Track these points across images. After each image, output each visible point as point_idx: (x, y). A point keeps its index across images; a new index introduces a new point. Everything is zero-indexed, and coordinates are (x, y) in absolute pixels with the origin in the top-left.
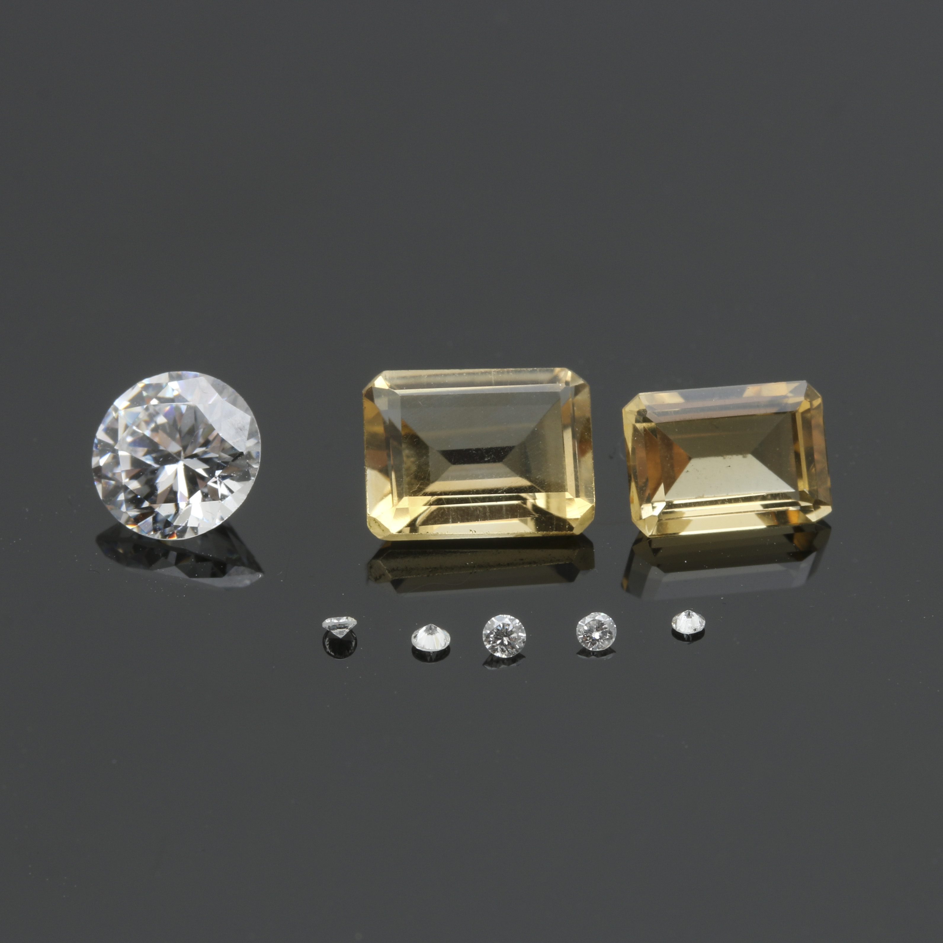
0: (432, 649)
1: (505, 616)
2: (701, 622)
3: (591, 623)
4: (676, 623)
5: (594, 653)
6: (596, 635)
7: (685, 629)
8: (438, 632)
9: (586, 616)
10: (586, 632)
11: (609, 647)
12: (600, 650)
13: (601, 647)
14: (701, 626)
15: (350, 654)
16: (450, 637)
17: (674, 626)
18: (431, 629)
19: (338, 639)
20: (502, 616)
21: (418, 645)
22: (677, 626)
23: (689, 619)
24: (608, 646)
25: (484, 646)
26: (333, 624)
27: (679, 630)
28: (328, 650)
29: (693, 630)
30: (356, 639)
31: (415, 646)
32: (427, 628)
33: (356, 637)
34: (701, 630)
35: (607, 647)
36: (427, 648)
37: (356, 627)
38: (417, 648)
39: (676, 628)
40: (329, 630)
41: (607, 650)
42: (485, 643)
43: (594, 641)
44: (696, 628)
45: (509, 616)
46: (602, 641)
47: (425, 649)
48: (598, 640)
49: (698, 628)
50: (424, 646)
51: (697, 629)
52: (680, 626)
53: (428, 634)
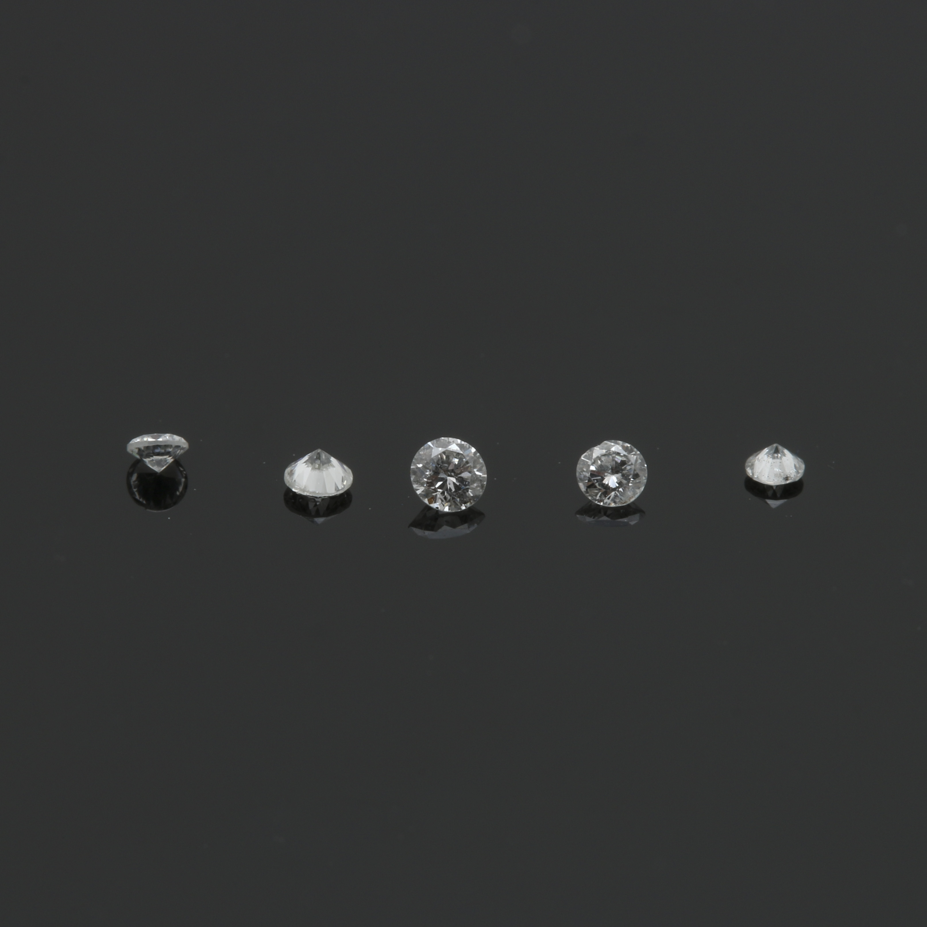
0: (320, 492)
1: (451, 439)
2: (797, 466)
3: (603, 459)
4: (752, 466)
5: (605, 510)
6: (612, 480)
7: (768, 477)
8: (333, 466)
9: (595, 445)
10: (593, 474)
11: (633, 503)
12: (617, 505)
13: (619, 501)
14: (798, 472)
15: (175, 503)
16: (352, 476)
17: (749, 472)
18: (319, 457)
19: (154, 473)
20: (446, 439)
21: (296, 487)
22: (754, 471)
23: (775, 460)
24: (633, 500)
25: (414, 491)
26: (147, 445)
27: (758, 478)
28: (137, 497)
29: (782, 478)
30: (186, 478)
31: (290, 487)
32: (310, 458)
33: (186, 474)
34: (797, 479)
35: (630, 500)
36: (311, 490)
37: (187, 453)
38: (294, 490)
39: (753, 474)
40: (138, 457)
41: (629, 505)
42: (415, 486)
43: (607, 490)
44: (788, 476)
45: (459, 441)
46: (621, 489)
47: (308, 492)
48: (614, 490)
49: (792, 476)
50: (305, 487)
51: (790, 477)
52: (759, 471)
53: (312, 469)
